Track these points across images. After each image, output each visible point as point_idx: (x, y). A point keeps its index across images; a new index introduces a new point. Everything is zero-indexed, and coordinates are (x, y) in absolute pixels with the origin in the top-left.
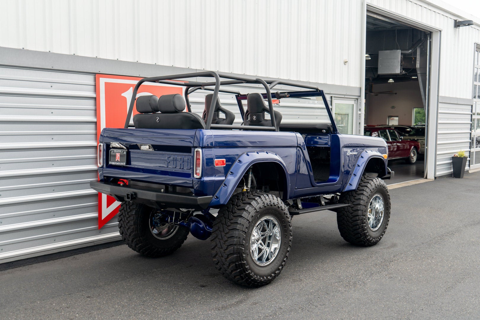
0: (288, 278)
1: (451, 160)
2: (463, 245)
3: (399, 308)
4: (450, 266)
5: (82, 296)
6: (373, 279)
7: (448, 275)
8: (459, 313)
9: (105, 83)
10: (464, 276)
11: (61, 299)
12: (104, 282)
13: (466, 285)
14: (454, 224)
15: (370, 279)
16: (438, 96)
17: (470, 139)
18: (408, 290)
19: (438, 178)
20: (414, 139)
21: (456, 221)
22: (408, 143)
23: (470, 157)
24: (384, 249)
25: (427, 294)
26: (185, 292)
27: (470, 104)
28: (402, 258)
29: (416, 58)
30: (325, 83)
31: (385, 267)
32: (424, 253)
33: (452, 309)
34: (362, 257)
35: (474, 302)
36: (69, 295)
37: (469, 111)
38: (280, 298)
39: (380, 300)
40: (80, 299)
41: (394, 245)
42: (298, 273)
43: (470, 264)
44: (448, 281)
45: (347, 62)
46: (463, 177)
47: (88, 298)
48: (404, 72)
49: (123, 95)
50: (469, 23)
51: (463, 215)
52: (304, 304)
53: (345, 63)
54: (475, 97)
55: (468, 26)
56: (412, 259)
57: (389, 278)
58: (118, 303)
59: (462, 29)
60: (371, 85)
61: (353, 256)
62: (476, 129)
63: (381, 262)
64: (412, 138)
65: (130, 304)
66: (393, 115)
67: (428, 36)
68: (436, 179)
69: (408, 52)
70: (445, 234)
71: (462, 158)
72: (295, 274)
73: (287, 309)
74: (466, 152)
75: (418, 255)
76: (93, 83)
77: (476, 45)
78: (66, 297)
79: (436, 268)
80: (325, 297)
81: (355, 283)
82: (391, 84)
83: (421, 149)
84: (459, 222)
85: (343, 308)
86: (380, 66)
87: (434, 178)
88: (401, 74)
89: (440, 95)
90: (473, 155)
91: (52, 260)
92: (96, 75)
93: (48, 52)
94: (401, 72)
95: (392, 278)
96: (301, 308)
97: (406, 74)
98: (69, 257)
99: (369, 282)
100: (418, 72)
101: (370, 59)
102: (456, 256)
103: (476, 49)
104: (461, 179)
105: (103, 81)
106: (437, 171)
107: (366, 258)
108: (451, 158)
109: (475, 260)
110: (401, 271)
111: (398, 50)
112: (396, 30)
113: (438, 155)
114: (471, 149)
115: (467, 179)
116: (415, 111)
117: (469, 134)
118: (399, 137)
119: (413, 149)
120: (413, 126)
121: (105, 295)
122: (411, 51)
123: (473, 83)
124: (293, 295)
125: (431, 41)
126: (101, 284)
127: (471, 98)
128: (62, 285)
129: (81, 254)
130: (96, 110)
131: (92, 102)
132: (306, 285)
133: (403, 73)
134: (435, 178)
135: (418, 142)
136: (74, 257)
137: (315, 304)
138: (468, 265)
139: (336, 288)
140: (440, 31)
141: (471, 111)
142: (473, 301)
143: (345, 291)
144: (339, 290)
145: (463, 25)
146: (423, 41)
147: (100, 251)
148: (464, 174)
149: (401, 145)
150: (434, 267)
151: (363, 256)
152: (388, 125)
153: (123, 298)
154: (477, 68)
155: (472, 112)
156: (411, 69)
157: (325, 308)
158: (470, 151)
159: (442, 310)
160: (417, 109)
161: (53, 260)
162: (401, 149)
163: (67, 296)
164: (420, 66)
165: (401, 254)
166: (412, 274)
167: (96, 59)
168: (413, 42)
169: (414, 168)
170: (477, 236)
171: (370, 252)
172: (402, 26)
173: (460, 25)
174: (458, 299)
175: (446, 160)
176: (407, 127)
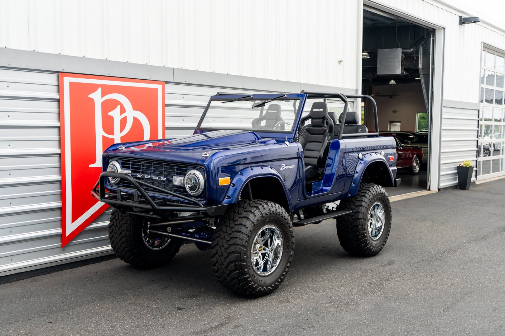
0: (275, 299)
1: (456, 170)
2: (465, 262)
3: (394, 329)
4: (450, 284)
5: (43, 321)
6: (367, 300)
7: (447, 294)
8: (457, 334)
9: (70, 83)
10: (465, 295)
11: (19, 325)
12: (68, 306)
13: (466, 305)
14: (457, 240)
15: (364, 299)
16: (442, 99)
17: (477, 148)
18: (404, 310)
19: (441, 189)
20: (417, 147)
21: (459, 237)
22: (410, 151)
23: (476, 167)
24: (380, 267)
25: (424, 314)
26: (160, 315)
27: (476, 109)
28: (399, 277)
29: (418, 58)
30: (317, 84)
31: (380, 286)
32: (423, 271)
33: (449, 330)
34: (356, 276)
35: (474, 323)
36: (28, 321)
37: (475, 116)
38: (265, 320)
39: (374, 322)
40: (41, 325)
41: (391, 263)
42: (285, 293)
43: (471, 282)
44: (447, 301)
45: (342, 61)
46: (469, 188)
47: (50, 324)
48: (405, 72)
49: (90, 96)
50: (475, 20)
51: (467, 230)
52: (291, 326)
53: (340, 63)
54: (482, 101)
55: (474, 24)
56: (410, 277)
57: (384, 298)
58: (84, 328)
59: (467, 26)
60: (370, 87)
61: (346, 275)
62: (484, 136)
63: (377, 281)
64: (415, 146)
65: (97, 329)
66: (394, 120)
67: (431, 33)
68: (440, 191)
69: (410, 51)
70: (447, 250)
71: (468, 168)
72: (282, 294)
73: (272, 332)
74: (472, 162)
75: (417, 273)
76: (56, 83)
77: (483, 44)
78: (24, 323)
79: (435, 287)
80: (314, 319)
81: (347, 304)
82: (393, 85)
83: (424, 158)
84: (462, 237)
85: (333, 331)
86: (379, 66)
87: (437, 190)
88: (402, 75)
89: (444, 98)
90: (480, 165)
91: (8, 282)
92: (60, 74)
93: (4, 47)
94: (402, 73)
95: (387, 297)
96: (288, 330)
97: (407, 74)
98: (28, 279)
99: (362, 302)
100: (421, 73)
101: (369, 57)
102: (457, 274)
103: (482, 48)
104: (467, 191)
105: (67, 81)
106: (441, 182)
107: (361, 277)
108: (456, 168)
109: (477, 278)
110: (397, 290)
111: (399, 49)
112: (396, 26)
113: (442, 164)
114: (478, 158)
115: (473, 190)
116: (419, 116)
117: (476, 142)
118: (400, 145)
119: (416, 158)
120: (417, 132)
121: (70, 320)
122: (413, 49)
123: (480, 85)
124: (280, 317)
125: (434, 39)
126: (65, 308)
127: (478, 103)
128: (20, 310)
129: (42, 276)
130: (59, 113)
131: (55, 104)
132: (294, 306)
133: (404, 74)
134: (439, 189)
135: (422, 151)
136: (34, 279)
137: (303, 326)
138: (469, 284)
139: (327, 309)
140: (444, 28)
141: (477, 116)
142: (473, 321)
143: (336, 312)
144: (330, 311)
145: (468, 22)
146: (426, 38)
147: (63, 272)
148: (470, 186)
149: (403, 153)
150: (434, 286)
151: (357, 274)
152: (390, 131)
153: (90, 323)
154: (485, 70)
155: (479, 117)
156: (413, 69)
157: (314, 330)
158: (477, 161)
159: (439, 331)
160: (421, 113)
161: (10, 282)
162: (403, 157)
163: (26, 321)
164: (423, 66)
165: (399, 272)
166: (409, 294)
167: (60, 56)
168: (415, 39)
169: (416, 179)
170: (481, 252)
171: (365, 271)
172: (403, 23)
173: (466, 22)
174: (457, 319)
175: (451, 170)
176: (410, 133)
